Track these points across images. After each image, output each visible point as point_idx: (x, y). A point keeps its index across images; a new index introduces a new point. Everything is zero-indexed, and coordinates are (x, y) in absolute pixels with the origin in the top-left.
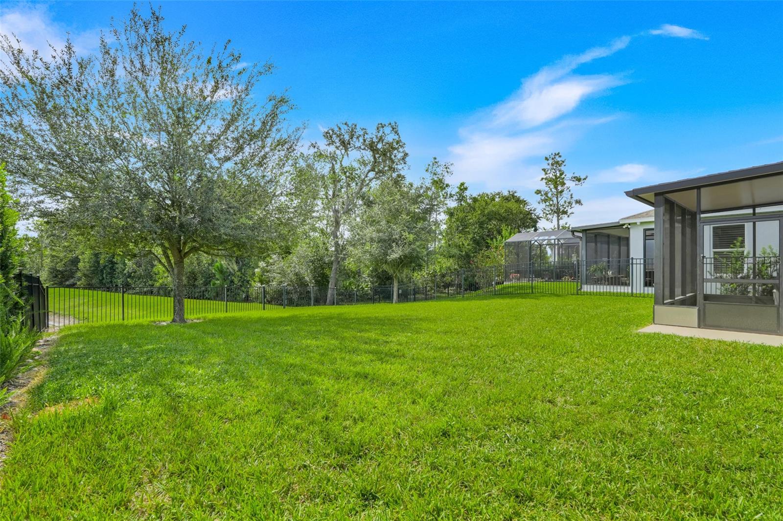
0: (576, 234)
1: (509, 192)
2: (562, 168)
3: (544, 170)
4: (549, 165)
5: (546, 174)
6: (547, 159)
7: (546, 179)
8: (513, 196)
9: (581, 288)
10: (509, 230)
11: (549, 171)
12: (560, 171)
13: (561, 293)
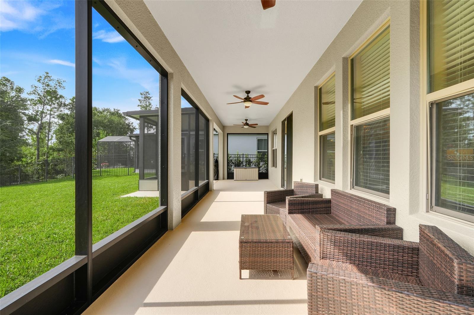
0: (132, 138)
1: (115, 109)
2: (151, 101)
3: (140, 100)
4: (142, 98)
5: (141, 103)
6: (141, 94)
7: (141, 106)
8: (117, 113)
9: (135, 171)
10: (105, 134)
11: (143, 102)
12: (149, 102)
13: (119, 174)
